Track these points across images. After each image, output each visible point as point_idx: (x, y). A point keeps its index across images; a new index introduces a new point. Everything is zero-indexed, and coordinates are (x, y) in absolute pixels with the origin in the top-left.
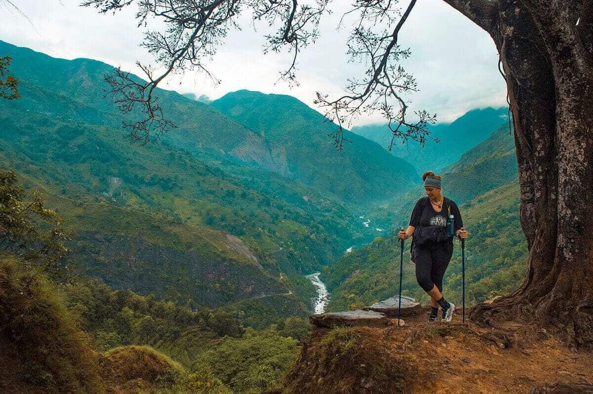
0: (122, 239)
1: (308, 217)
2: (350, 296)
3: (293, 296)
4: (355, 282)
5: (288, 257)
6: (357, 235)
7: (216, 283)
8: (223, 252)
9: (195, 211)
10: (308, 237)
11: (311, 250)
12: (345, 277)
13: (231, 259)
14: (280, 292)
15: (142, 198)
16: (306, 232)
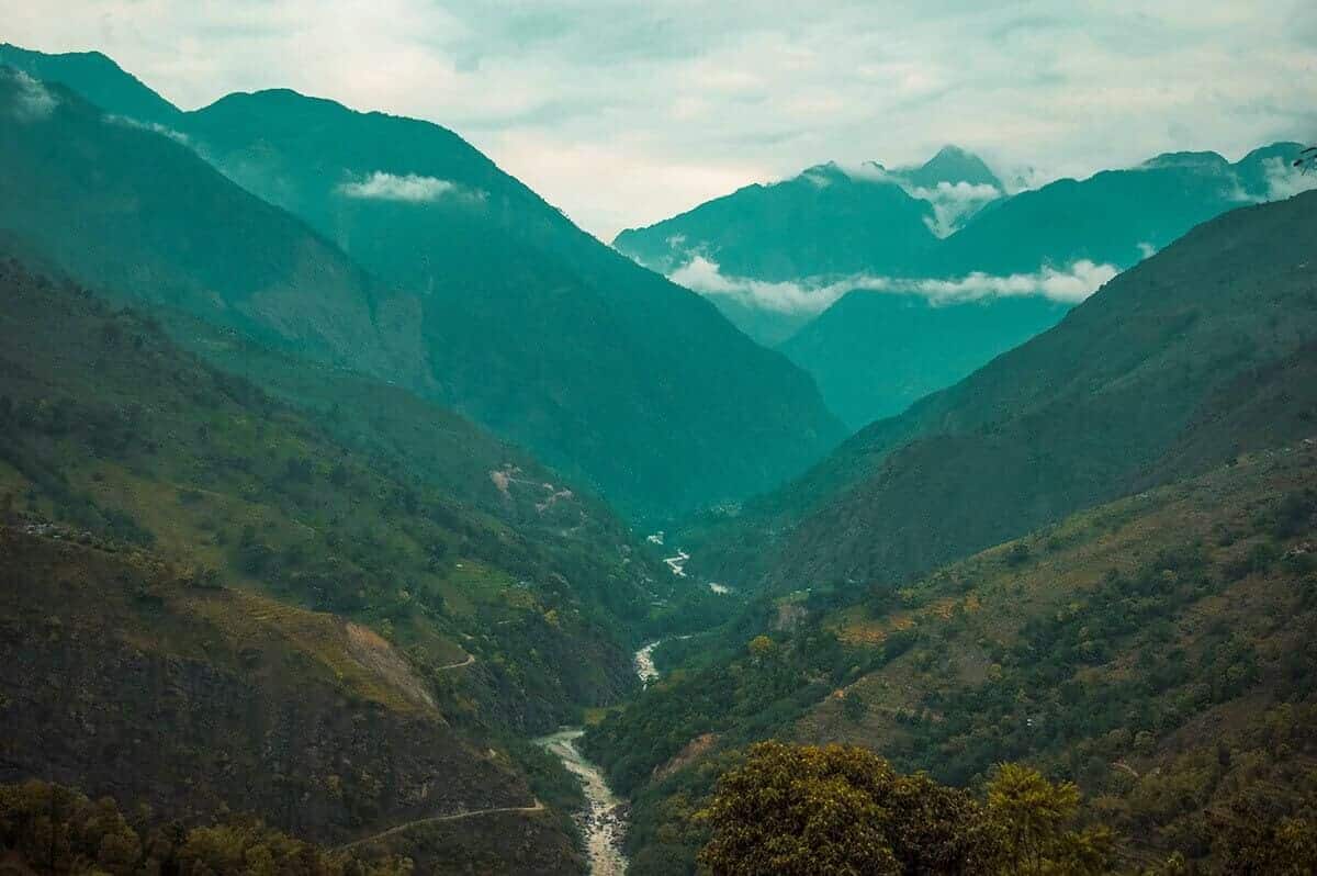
0: (54, 636)
1: (524, 550)
2: (696, 817)
3: (547, 816)
4: (705, 773)
5: (491, 684)
6: (660, 607)
7: (328, 774)
8: (347, 681)
9: (205, 527)
10: (538, 619)
11: (546, 659)
12: (667, 753)
13: (372, 705)
14: (513, 801)
15: (32, 478)
16: (532, 601)
